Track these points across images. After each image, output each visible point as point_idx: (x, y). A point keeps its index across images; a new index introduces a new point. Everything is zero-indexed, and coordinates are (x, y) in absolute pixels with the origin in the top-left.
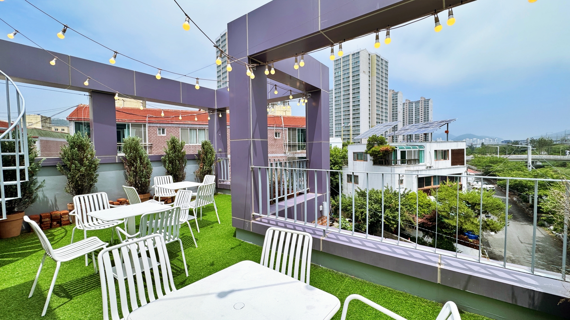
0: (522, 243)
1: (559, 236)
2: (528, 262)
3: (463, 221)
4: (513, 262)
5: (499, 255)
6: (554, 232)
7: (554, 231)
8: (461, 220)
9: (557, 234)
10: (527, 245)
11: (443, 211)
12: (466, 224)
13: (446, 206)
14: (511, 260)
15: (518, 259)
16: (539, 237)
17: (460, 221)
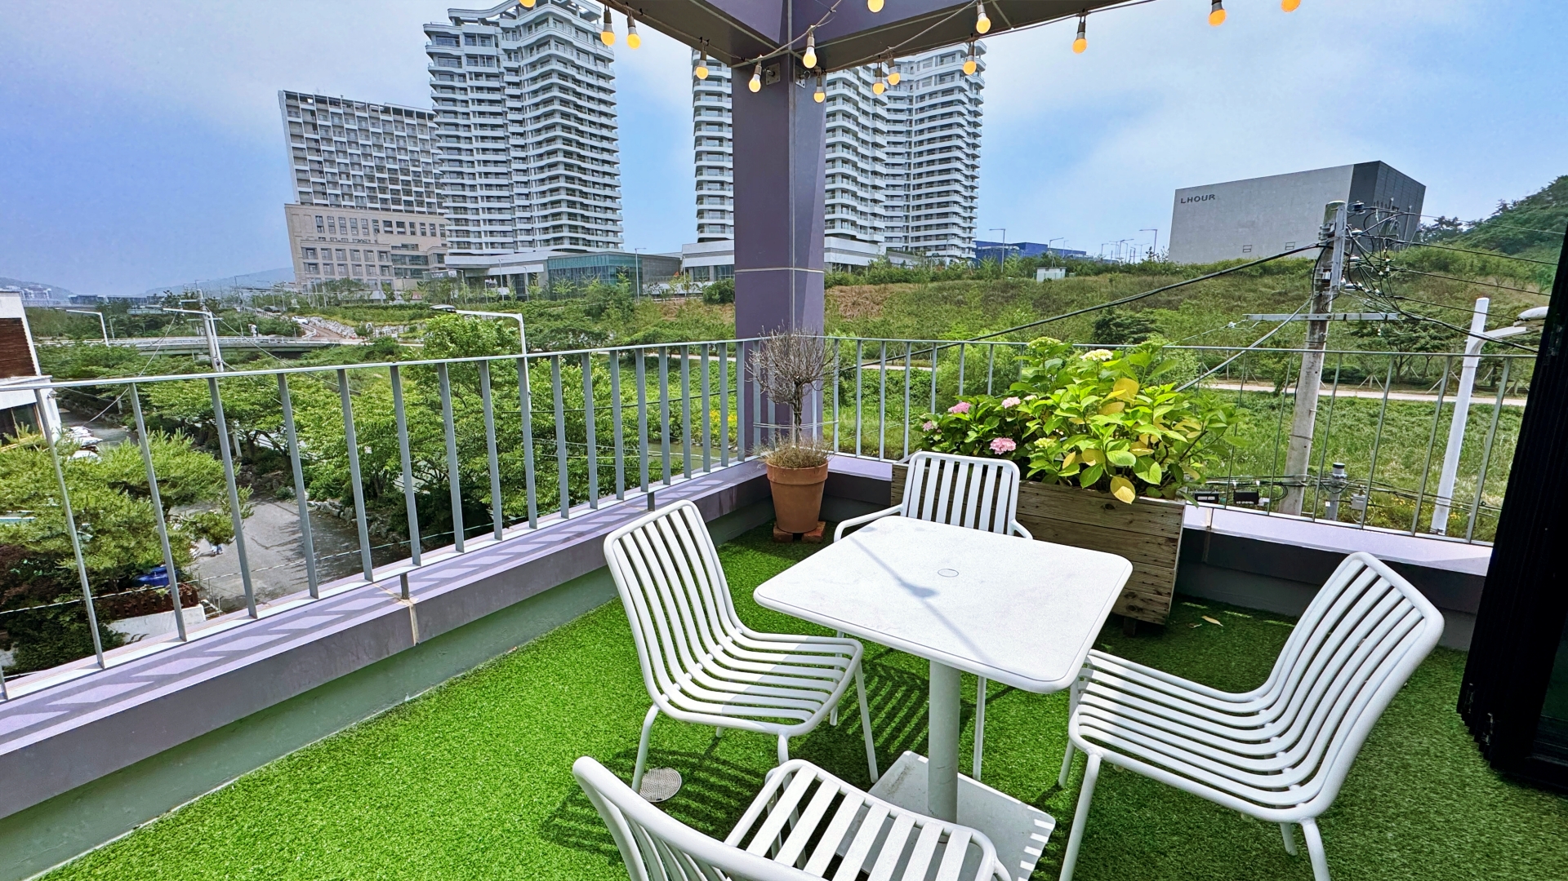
0: (267, 548)
1: (325, 507)
2: (298, 581)
3: (133, 544)
4: (273, 595)
5: (237, 597)
6: (312, 502)
7: (312, 500)
8: (126, 544)
9: (319, 503)
10: (280, 549)
11: (52, 537)
12: (145, 549)
13: (53, 517)
14: (267, 596)
15: (278, 585)
16: (292, 523)
17: (122, 547)
